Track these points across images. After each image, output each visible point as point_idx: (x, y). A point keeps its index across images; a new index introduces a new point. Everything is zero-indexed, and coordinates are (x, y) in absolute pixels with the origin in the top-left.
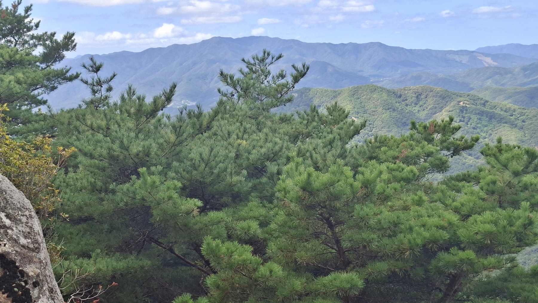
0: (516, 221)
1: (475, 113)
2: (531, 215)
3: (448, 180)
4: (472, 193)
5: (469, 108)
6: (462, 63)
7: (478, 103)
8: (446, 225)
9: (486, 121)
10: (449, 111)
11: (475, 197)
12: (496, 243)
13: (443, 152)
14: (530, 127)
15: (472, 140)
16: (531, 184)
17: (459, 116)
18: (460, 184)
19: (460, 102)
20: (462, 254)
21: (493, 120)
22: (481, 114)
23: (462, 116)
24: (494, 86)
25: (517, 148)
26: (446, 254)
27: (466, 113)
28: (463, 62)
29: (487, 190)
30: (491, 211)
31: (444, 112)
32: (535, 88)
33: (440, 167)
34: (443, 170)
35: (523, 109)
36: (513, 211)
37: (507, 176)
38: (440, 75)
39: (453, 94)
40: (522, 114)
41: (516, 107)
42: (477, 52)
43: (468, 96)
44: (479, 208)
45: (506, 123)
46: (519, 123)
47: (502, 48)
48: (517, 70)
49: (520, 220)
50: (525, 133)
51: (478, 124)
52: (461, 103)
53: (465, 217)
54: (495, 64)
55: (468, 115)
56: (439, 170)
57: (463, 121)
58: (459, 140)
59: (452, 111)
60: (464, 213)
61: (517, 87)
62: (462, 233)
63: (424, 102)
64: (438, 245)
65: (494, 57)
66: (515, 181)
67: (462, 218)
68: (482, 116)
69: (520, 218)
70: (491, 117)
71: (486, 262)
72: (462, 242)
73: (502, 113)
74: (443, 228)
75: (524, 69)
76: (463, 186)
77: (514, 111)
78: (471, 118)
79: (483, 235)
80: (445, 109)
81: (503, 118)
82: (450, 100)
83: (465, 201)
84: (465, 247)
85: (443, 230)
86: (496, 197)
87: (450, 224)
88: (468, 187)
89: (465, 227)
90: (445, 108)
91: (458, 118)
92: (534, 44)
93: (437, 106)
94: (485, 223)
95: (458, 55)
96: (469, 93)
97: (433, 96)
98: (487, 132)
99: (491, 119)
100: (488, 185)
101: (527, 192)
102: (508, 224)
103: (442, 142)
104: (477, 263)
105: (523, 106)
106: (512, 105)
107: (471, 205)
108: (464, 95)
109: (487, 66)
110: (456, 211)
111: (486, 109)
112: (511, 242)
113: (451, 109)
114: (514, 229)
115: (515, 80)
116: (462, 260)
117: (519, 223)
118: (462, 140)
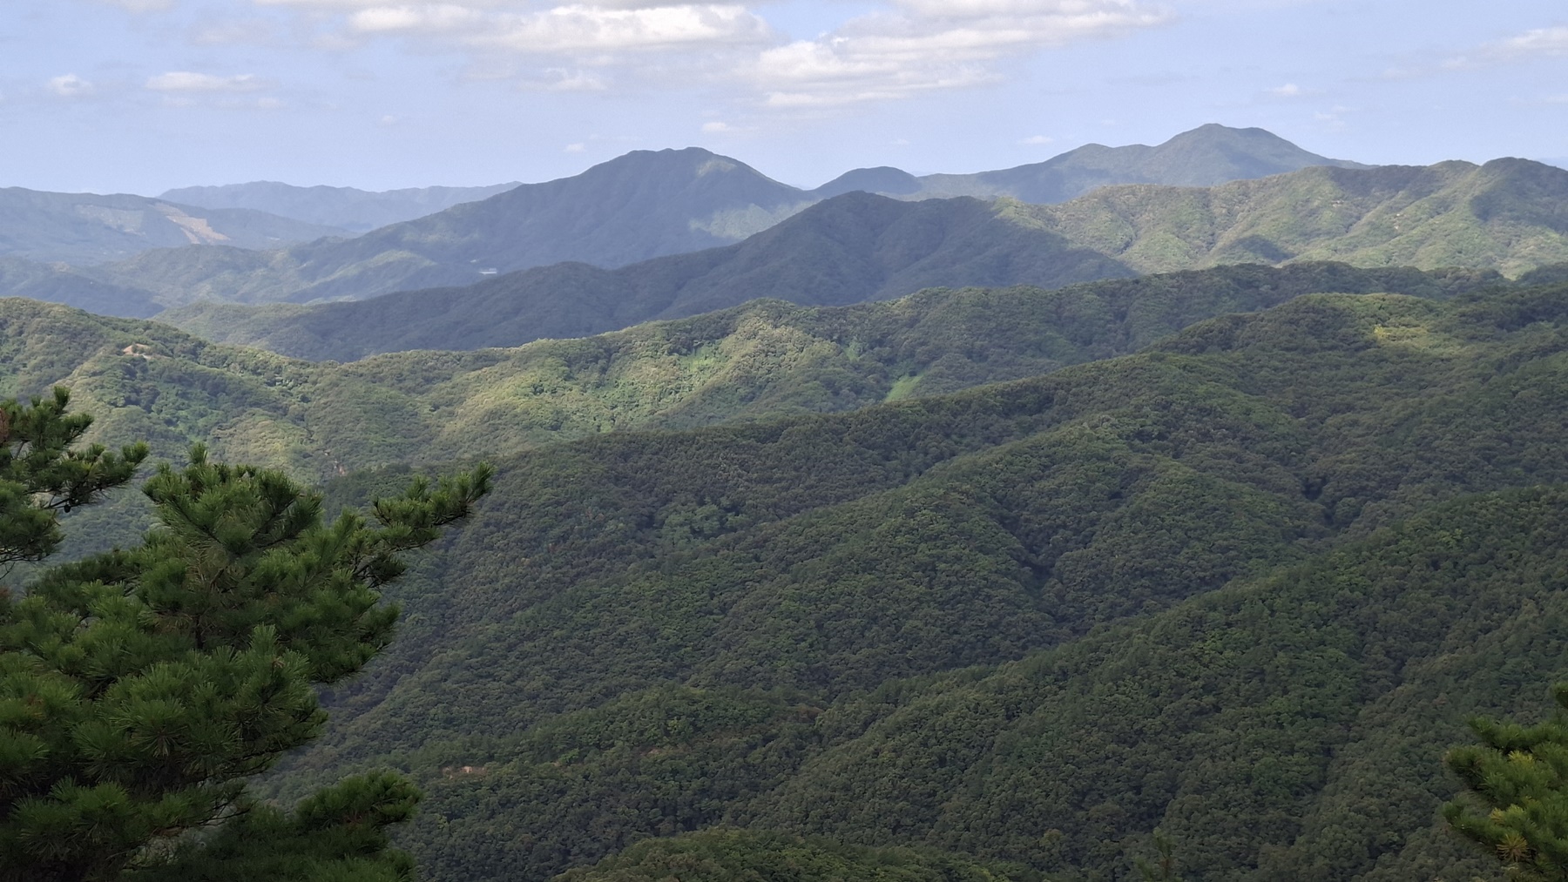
0: (242, 682)
1: (171, 377)
2: (280, 661)
3: (58, 580)
4: (118, 614)
5: (151, 363)
6: (125, 234)
7: (178, 347)
8: (40, 714)
9: (202, 399)
10: (94, 374)
11: (126, 626)
12: (186, 750)
13: (38, 496)
14: (323, 413)
15: (128, 457)
16: (284, 575)
17: (124, 386)
18: (86, 588)
19: (125, 346)
20: (87, 798)
21: (222, 397)
22: (185, 380)
23: (132, 387)
24: (219, 301)
25: (247, 474)
26: (39, 803)
27: (144, 379)
28: (127, 230)
29: (159, 601)
30: (169, 660)
31: (79, 375)
32: (331, 305)
33: (30, 543)
34: (40, 551)
35: (302, 364)
36: (235, 653)
37: (215, 555)
38: (61, 267)
39: (103, 324)
40: (300, 379)
41: (284, 359)
42: (165, 202)
43: (145, 330)
44: (139, 655)
45: (257, 404)
46: (295, 406)
47: (234, 192)
48: (279, 256)
49: (253, 679)
50: (310, 432)
51: (179, 409)
52: (128, 350)
53: (98, 687)
54: (221, 237)
55: (151, 384)
56: (28, 551)
57: (136, 403)
58: (88, 460)
59: (101, 373)
60: (95, 674)
61: (283, 304)
62: (87, 733)
63: (16, 347)
64: (17, 781)
65: (217, 218)
66: (237, 568)
67: (91, 689)
68: (191, 385)
69: (249, 672)
70: (217, 389)
71: (157, 812)
72: (88, 761)
73: (246, 376)
74: (29, 725)
75: (300, 254)
76: (96, 595)
77: (279, 370)
78: (158, 394)
79: (149, 733)
80: (80, 367)
81: (250, 392)
82: (94, 340)
83: (97, 639)
84: (95, 777)
85: (31, 731)
86: (185, 618)
87: (53, 710)
88: (109, 595)
89: (96, 717)
90: (79, 364)
91: (122, 394)
92: (323, 186)
93: (55, 358)
94: (154, 696)
95: (110, 207)
96: (149, 319)
97: (43, 330)
98: (206, 433)
99: (215, 395)
100: (162, 585)
101: (272, 597)
102: (219, 693)
103: (35, 466)
104: (132, 816)
105: (302, 355)
106: (272, 353)
107: (117, 649)
108: (134, 325)
109: (196, 242)
110: (73, 669)
111: (199, 367)
112: (228, 743)
113: (98, 368)
114: (235, 704)
115: (276, 284)
116: (86, 815)
117: (248, 686)
118: (95, 460)
